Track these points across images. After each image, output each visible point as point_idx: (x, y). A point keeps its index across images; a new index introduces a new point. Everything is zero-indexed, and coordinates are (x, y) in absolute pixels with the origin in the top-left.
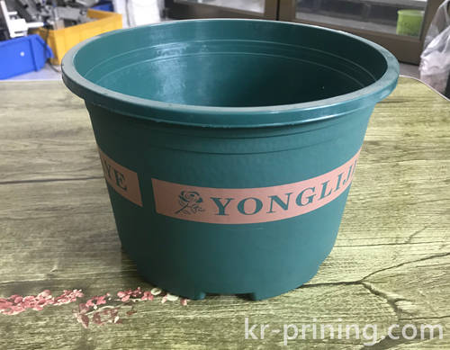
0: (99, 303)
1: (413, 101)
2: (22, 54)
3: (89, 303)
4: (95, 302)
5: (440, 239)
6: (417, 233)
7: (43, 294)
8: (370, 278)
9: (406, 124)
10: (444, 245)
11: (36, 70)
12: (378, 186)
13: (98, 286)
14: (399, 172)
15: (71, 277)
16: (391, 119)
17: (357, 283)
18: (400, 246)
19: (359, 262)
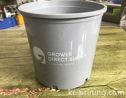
1: (119, 34)
2: (10, 22)
3: (30, 92)
4: (32, 91)
6: (122, 71)
7: (17, 89)
8: (109, 84)
9: (117, 40)
11: (13, 26)
12: (110, 58)
13: (33, 87)
14: (116, 54)
15: (25, 84)
16: (113, 39)
17: (105, 85)
18: (117, 75)
19: (106, 79)
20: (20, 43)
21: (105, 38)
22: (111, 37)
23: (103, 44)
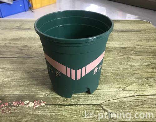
0: (6, 105)
1: (145, 31)
2: (21, 5)
3: (3, 105)
4: (4, 105)
5: (136, 89)
6: (128, 86)
8: (104, 103)
9: (139, 41)
10: (136, 92)
12: (119, 66)
13: (7, 99)
14: (130, 60)
18: (119, 91)
19: (102, 96)
20: (13, 37)
21: (123, 37)
22: (131, 35)
23: (117, 45)
